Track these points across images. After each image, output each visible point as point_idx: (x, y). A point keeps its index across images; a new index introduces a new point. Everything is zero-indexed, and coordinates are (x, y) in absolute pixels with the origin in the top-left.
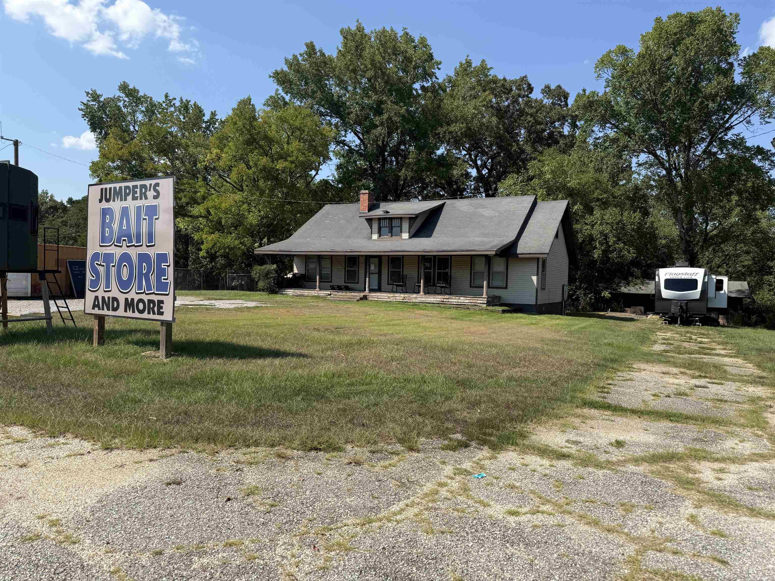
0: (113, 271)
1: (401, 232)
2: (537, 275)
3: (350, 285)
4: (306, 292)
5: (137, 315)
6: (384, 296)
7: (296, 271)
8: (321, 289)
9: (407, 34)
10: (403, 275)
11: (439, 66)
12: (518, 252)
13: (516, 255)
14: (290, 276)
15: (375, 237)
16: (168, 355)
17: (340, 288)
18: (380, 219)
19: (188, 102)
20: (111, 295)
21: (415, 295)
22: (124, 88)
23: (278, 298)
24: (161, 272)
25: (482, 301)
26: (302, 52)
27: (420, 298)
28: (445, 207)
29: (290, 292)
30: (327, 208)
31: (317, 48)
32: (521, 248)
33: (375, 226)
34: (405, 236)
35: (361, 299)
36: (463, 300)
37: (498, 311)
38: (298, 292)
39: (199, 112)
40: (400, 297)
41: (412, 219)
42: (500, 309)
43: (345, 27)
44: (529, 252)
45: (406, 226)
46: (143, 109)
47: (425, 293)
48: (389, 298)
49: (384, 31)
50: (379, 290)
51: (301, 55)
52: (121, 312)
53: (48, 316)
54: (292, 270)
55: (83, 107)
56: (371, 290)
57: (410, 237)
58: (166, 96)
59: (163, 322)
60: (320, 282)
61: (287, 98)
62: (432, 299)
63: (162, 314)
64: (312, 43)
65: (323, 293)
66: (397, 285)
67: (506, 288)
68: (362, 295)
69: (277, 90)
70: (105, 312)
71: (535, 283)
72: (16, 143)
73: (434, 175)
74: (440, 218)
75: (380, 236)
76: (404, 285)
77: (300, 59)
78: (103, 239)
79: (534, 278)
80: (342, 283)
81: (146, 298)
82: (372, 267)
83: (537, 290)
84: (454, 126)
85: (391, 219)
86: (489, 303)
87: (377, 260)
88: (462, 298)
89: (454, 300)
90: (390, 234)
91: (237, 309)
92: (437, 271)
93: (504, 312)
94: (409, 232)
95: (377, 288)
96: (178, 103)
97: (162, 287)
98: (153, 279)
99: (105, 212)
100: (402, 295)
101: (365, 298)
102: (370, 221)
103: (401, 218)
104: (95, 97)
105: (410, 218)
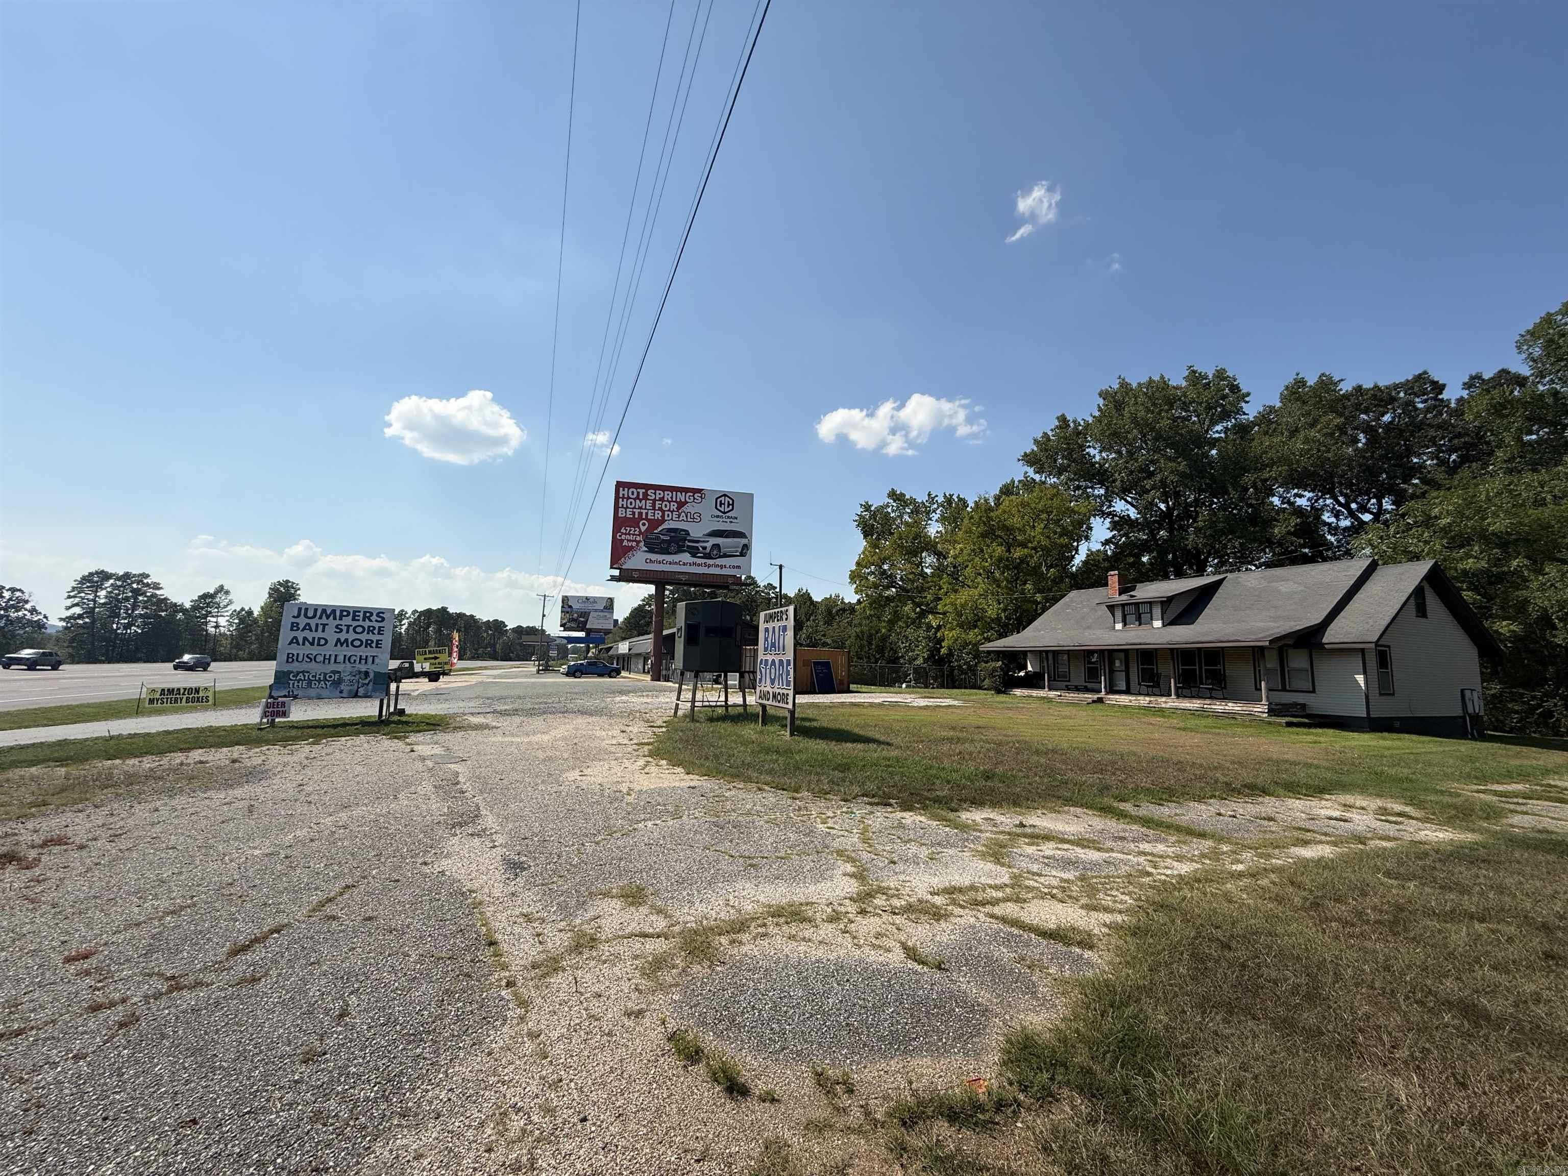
0: (768, 671)
1: (1152, 619)
2: (1365, 673)
3: (1089, 685)
4: (1035, 693)
5: (777, 704)
6: (1124, 699)
7: (1030, 668)
8: (1050, 689)
9: (1194, 372)
10: (1157, 673)
11: (1247, 399)
12: (1324, 640)
13: (1321, 646)
14: (1022, 674)
15: (1119, 626)
16: (792, 734)
17: (1077, 689)
18: (1123, 605)
19: (951, 496)
20: (765, 689)
21: (1164, 699)
22: (893, 495)
23: (1002, 698)
24: (788, 674)
25: (1260, 709)
26: (1053, 427)
27: (1170, 702)
28: (1225, 583)
29: (1018, 692)
30: (1073, 594)
31: (1070, 418)
32: (1332, 635)
33: (1118, 614)
34: (1157, 624)
35: (1094, 702)
36: (1231, 706)
37: (1280, 724)
38: (1026, 692)
39: (963, 502)
40: (1144, 701)
41: (1167, 603)
42: (1284, 720)
43: (1105, 387)
44: (1342, 641)
45: (1157, 611)
46: (909, 511)
47: (1178, 696)
48: (1130, 701)
49: (1151, 381)
50: (1127, 692)
51: (1052, 430)
52: (770, 702)
53: (745, 705)
54: (1025, 667)
55: (857, 518)
56: (1107, 693)
57: (1164, 626)
58: (929, 495)
59: (789, 710)
60: (1049, 681)
61: (1037, 477)
62: (1188, 705)
63: (787, 703)
64: (1063, 415)
65: (1052, 694)
66: (1148, 686)
67: (1314, 691)
68: (1096, 697)
69: (1026, 473)
70: (764, 702)
71: (1363, 685)
72: (781, 567)
73: (1239, 538)
74: (1214, 598)
75: (1125, 625)
76: (1157, 685)
77: (1050, 433)
78: (766, 649)
79: (1360, 679)
80: (1081, 682)
81: (781, 691)
82: (1117, 663)
83: (1367, 697)
84: (1269, 472)
85: (1137, 605)
86: (1271, 712)
87: (1122, 655)
88: (1230, 704)
89: (1219, 707)
90: (1137, 623)
91: (926, 708)
92: (1204, 668)
93: (1289, 725)
94: (1162, 619)
95: (1124, 689)
96: (941, 499)
97: (788, 684)
98: (784, 677)
99: (767, 630)
100: (1148, 699)
101: (1100, 700)
102: (1111, 608)
103: (1150, 603)
104: (867, 507)
105: (1162, 602)
